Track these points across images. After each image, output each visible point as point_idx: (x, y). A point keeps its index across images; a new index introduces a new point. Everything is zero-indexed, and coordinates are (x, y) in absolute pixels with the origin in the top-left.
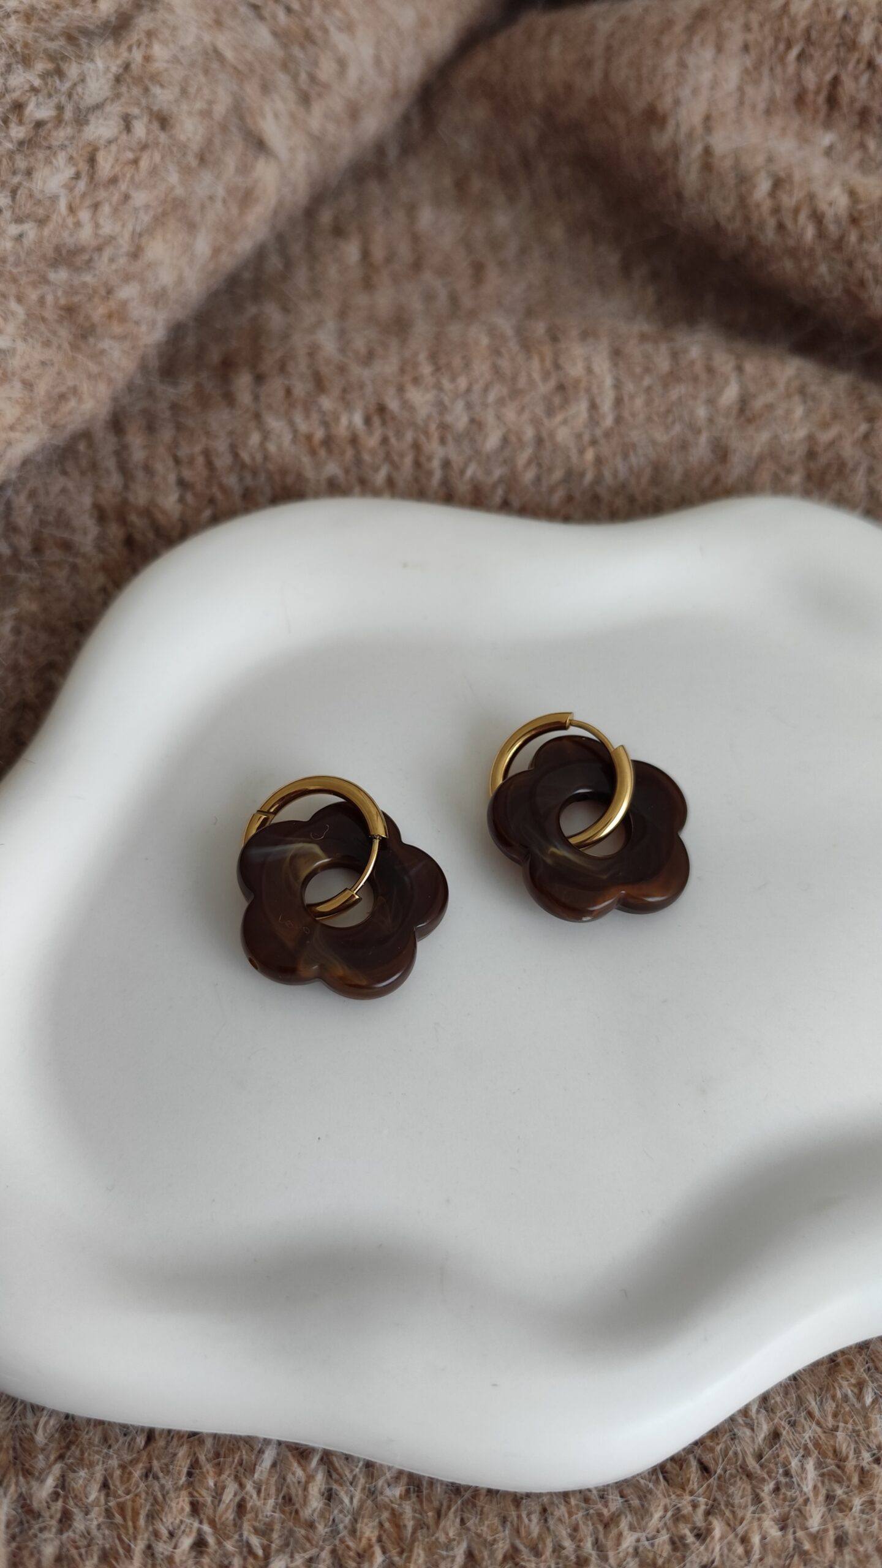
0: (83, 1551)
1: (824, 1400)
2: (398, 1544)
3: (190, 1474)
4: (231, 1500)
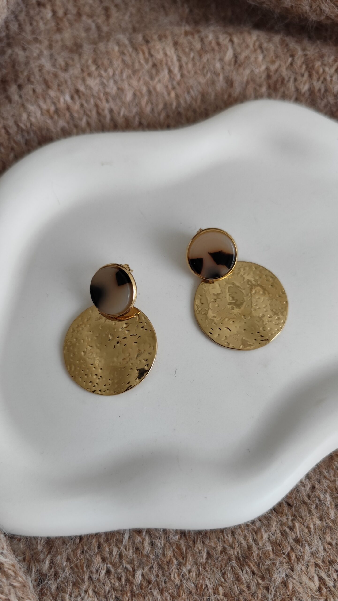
0: (66, 584)
1: (329, 470)
2: (181, 555)
3: (99, 548)
4: (116, 554)
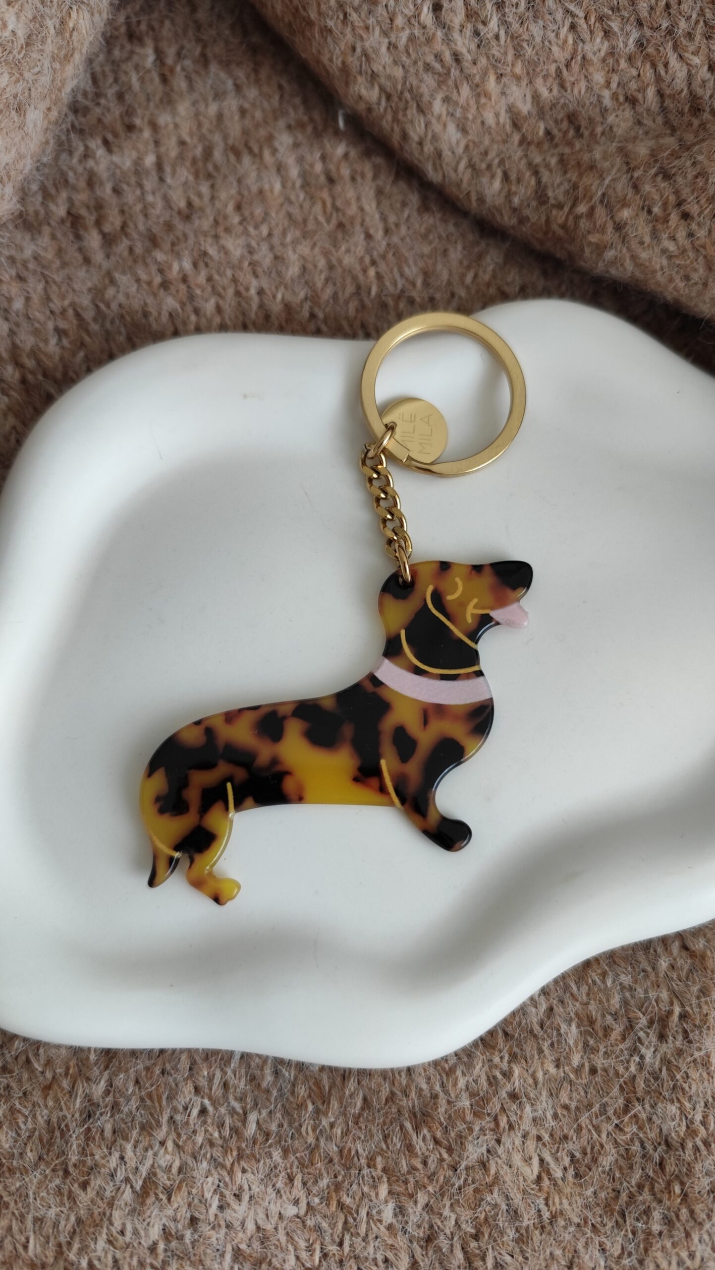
0: (130, 1125)
1: (581, 985)
2: (321, 1098)
3: (191, 1070)
4: (219, 1083)
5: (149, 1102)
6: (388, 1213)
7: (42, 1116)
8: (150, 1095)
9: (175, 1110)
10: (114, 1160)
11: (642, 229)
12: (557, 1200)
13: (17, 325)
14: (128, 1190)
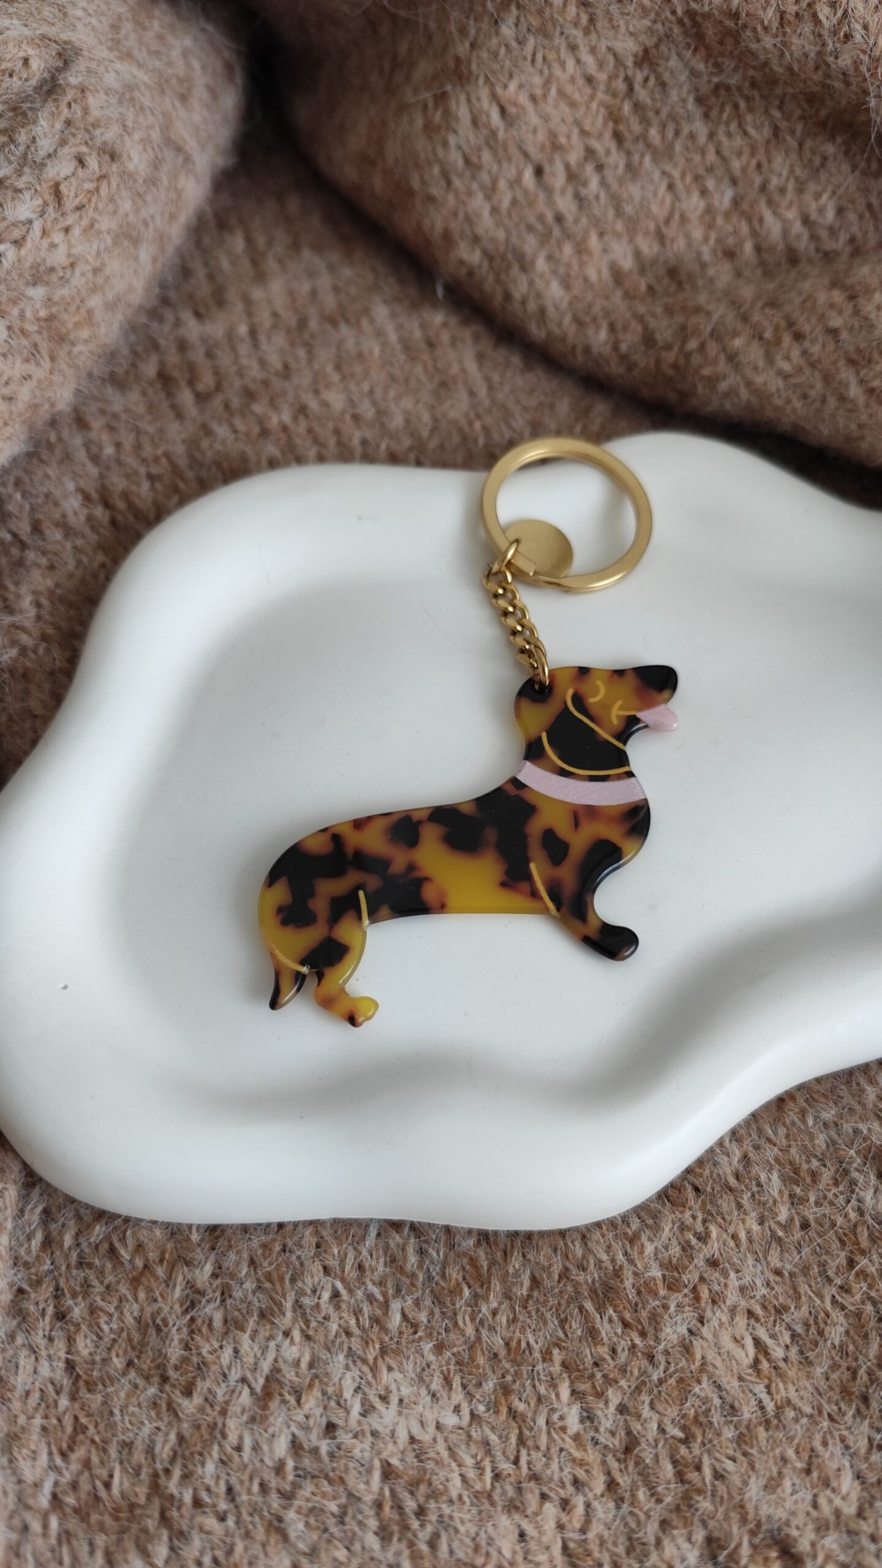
5: (268, 1283)
6: (573, 1423)
7: (131, 1311)
8: (269, 1277)
9: (301, 1293)
10: (227, 1356)
11: (755, 354)
12: (781, 1386)
13: (108, 468)
14: (246, 1391)
